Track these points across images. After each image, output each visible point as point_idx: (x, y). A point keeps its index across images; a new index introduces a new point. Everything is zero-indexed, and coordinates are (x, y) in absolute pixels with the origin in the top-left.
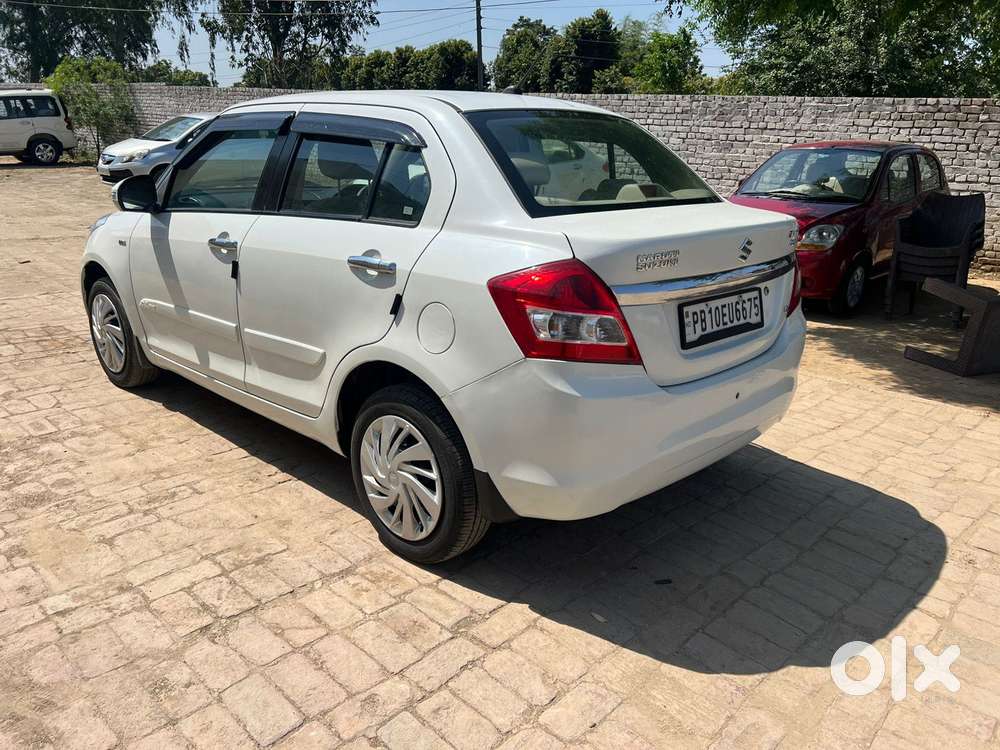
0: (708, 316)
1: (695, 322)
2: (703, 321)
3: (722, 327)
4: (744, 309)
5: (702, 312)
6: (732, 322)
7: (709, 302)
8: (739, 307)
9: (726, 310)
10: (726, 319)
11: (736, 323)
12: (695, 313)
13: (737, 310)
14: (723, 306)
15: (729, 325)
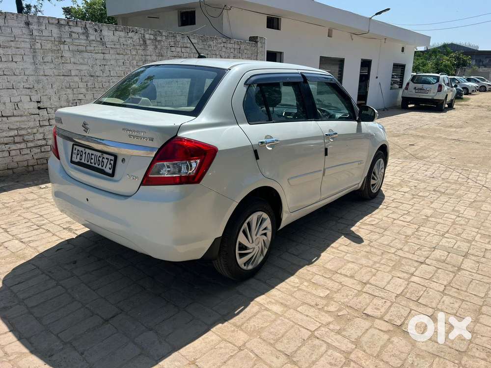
0: (84, 155)
1: (78, 154)
2: (81, 156)
3: (89, 163)
4: (102, 161)
5: (81, 151)
6: (95, 164)
7: (86, 149)
8: (101, 159)
9: (93, 157)
10: (92, 161)
11: (96, 166)
12: (78, 150)
13: (99, 160)
14: (92, 154)
15: (93, 165)
